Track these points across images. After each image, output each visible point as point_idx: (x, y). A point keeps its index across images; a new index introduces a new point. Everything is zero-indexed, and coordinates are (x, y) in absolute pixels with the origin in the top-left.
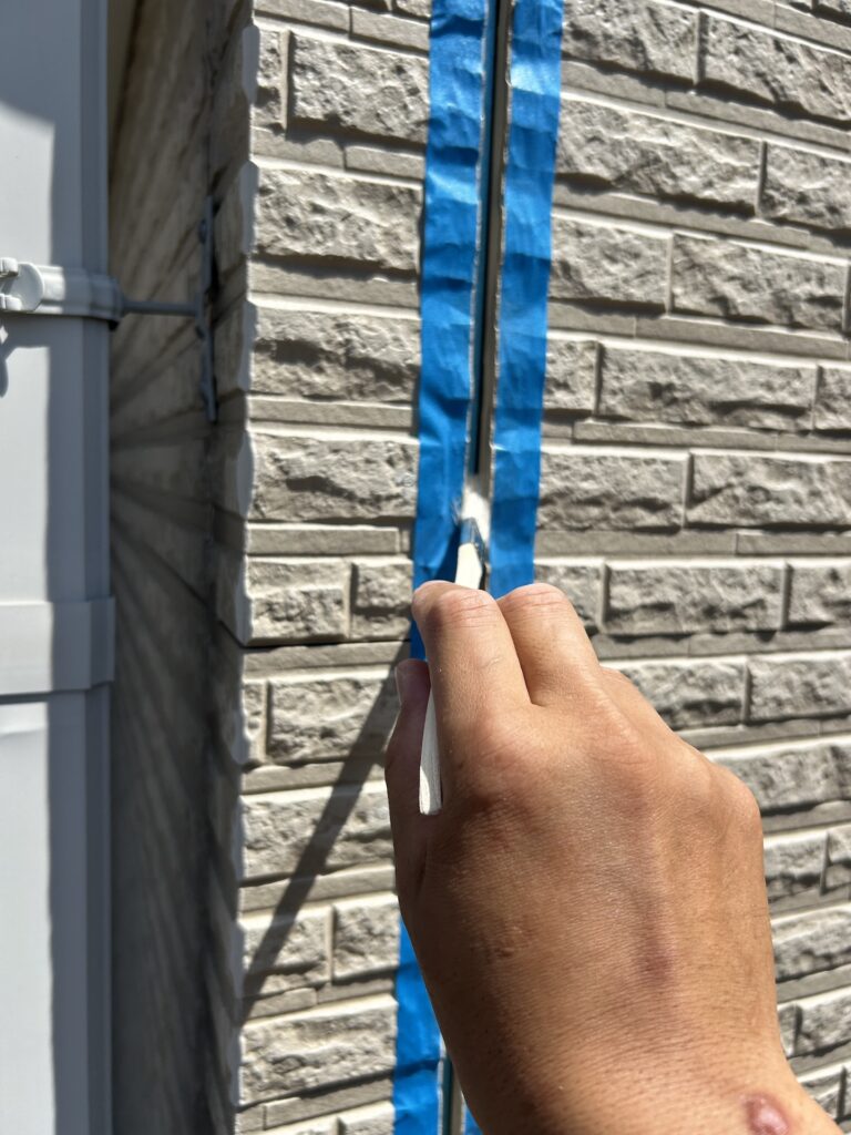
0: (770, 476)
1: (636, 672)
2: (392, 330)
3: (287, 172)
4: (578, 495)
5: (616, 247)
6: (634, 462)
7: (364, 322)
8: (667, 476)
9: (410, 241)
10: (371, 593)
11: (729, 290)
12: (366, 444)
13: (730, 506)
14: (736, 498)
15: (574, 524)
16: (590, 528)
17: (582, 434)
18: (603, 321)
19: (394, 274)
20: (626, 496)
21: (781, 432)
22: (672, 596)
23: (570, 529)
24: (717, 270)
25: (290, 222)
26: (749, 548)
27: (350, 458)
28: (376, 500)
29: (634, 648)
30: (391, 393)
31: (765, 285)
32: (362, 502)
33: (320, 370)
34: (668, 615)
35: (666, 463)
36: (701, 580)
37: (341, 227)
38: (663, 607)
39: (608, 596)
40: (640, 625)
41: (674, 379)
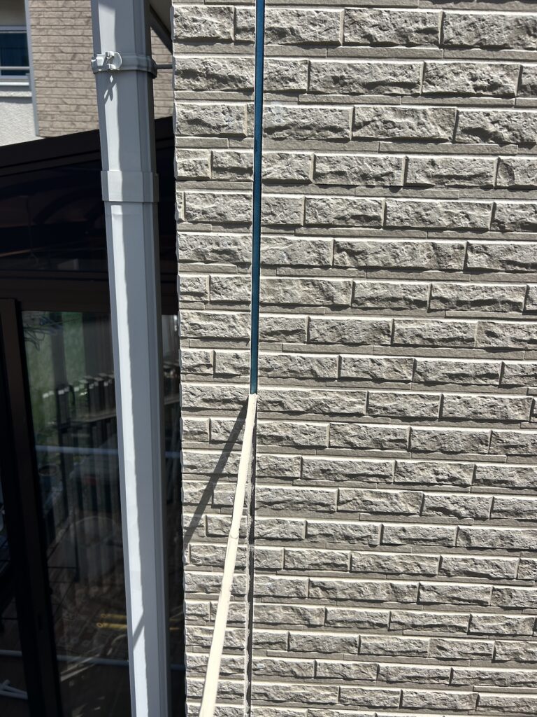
0: (395, 116)
1: (328, 200)
2: (223, 63)
3: (184, 8)
4: (300, 125)
5: (315, 19)
6: (325, 111)
7: (213, 60)
8: (341, 117)
9: (229, 28)
10: (218, 162)
11: (372, 31)
12: (214, 106)
13: (375, 130)
14: (377, 126)
15: (300, 137)
16: (307, 139)
17: (302, 100)
18: (311, 52)
19: (223, 41)
20: (322, 125)
21: (402, 95)
22: (345, 169)
23: (298, 139)
24: (366, 23)
25: (185, 26)
26: (386, 150)
27: (208, 112)
28: (219, 127)
29: (328, 191)
30: (224, 87)
31: (392, 27)
32: (214, 128)
33: (198, 80)
34: (343, 177)
35: (341, 111)
36: (359, 162)
37: (203, 25)
38: (341, 173)
39: (315, 168)
40: (329, 181)
41: (344, 74)
